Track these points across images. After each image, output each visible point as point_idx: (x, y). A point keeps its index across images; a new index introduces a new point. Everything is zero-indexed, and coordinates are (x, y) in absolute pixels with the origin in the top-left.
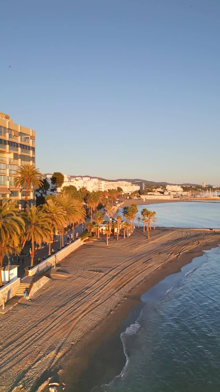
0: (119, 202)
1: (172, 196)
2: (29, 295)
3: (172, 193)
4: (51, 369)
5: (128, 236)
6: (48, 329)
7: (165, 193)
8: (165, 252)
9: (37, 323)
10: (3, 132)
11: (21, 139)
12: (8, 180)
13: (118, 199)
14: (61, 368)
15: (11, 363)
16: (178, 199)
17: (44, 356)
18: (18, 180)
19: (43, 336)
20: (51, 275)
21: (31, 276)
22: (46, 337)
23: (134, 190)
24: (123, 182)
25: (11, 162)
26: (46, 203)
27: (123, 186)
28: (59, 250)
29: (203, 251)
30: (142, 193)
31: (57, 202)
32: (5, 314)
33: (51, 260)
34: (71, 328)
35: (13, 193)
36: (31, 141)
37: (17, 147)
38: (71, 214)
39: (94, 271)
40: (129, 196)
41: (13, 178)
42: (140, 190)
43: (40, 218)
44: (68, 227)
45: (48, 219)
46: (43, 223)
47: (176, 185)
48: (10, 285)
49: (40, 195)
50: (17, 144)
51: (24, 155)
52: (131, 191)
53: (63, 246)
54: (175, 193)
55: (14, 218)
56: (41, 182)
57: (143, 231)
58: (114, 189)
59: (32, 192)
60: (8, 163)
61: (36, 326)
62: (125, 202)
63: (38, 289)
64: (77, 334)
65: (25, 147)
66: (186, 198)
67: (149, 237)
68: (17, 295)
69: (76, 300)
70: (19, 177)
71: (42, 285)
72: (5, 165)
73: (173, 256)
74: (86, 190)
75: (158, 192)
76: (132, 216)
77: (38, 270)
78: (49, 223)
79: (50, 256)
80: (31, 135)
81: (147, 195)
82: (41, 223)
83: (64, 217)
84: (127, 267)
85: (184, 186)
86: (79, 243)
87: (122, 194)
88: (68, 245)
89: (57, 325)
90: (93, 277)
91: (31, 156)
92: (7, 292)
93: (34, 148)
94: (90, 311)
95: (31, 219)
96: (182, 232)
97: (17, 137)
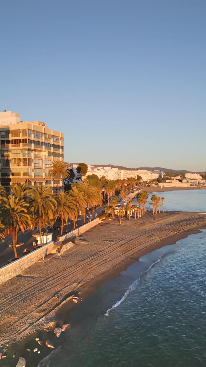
0: (137, 189)
1: (189, 184)
2: (60, 253)
3: (190, 181)
4: (74, 291)
5: (139, 217)
6: (73, 272)
7: (183, 181)
8: (167, 230)
9: (65, 269)
10: (40, 135)
11: (53, 140)
12: (44, 172)
13: (137, 187)
14: (80, 291)
15: (50, 287)
16: (194, 186)
17: (70, 285)
18: (51, 173)
19: (69, 275)
20: (75, 242)
21: (61, 241)
22: (71, 276)
23: (153, 178)
24: (143, 170)
25: (46, 158)
26: (72, 189)
27: (143, 175)
28: (81, 225)
29: (199, 230)
30: (161, 181)
31: (80, 189)
32: (45, 263)
33: (75, 232)
34: (87, 273)
35: (48, 182)
36: (60, 142)
37: (51, 146)
38: (91, 198)
39: (107, 241)
40: (147, 184)
41: (47, 170)
42: (158, 178)
43: (68, 200)
44: (89, 209)
45: (74, 201)
46: (69, 204)
47: (195, 174)
48: (47, 245)
49: (67, 183)
50: (51, 144)
51: (56, 153)
52: (151, 179)
53: (85, 223)
54: (193, 181)
55: (50, 200)
56: (68, 174)
57: (152, 214)
58: (133, 177)
59: (61, 181)
60: (44, 159)
61: (65, 270)
62: (142, 189)
63: (66, 250)
64: (91, 276)
65: (56, 147)
66: (203, 186)
67: (156, 218)
68: (52, 253)
69: (92, 258)
70: (52, 170)
71: (69, 248)
72: (42, 160)
73: (173, 233)
74: (106, 179)
75: (176, 180)
76: (142, 201)
77: (66, 238)
78: (74, 205)
79: (74, 229)
80: (61, 137)
81: (165, 182)
82: (68, 204)
83: (85, 200)
84: (133, 239)
85: (204, 174)
86: (97, 221)
87: (141, 182)
88: (89, 222)
89: (79, 270)
90: (105, 245)
91: (61, 153)
92: (45, 250)
93: (63, 147)
94: (102, 264)
95: (61, 201)
96: (187, 215)
97: (50, 139)
